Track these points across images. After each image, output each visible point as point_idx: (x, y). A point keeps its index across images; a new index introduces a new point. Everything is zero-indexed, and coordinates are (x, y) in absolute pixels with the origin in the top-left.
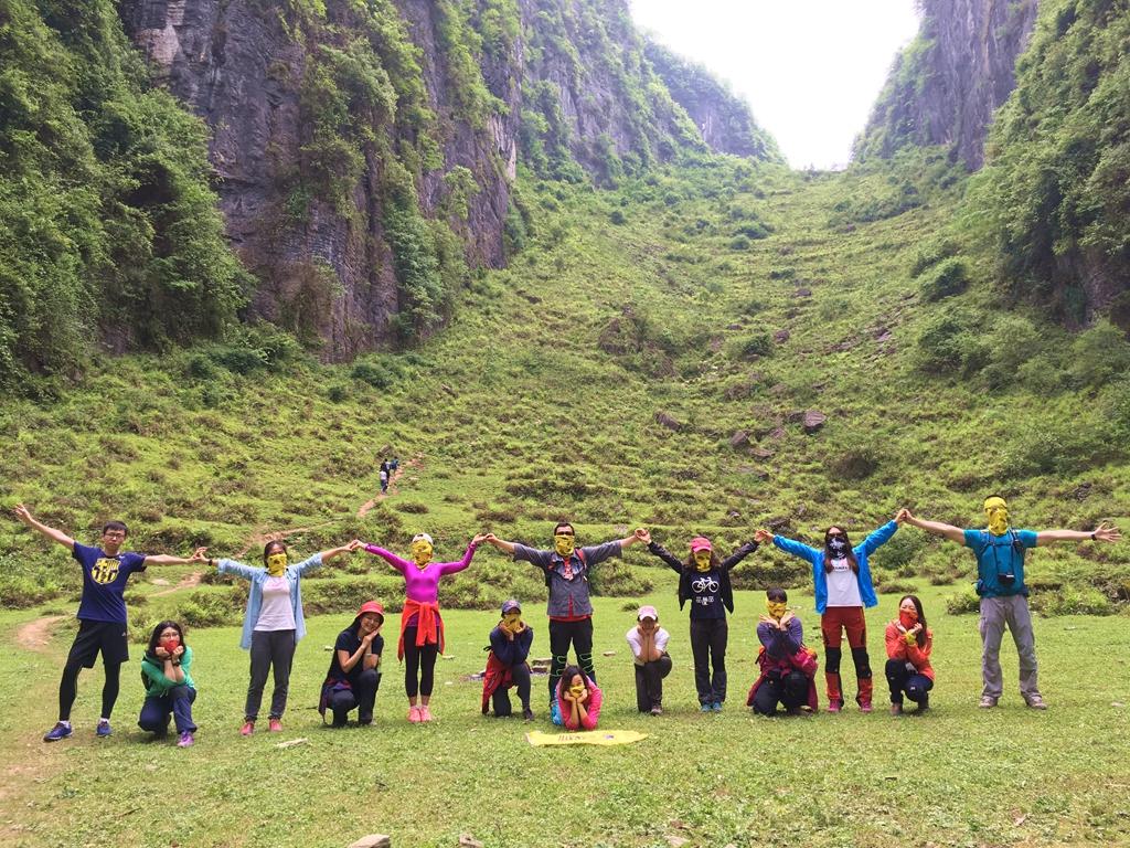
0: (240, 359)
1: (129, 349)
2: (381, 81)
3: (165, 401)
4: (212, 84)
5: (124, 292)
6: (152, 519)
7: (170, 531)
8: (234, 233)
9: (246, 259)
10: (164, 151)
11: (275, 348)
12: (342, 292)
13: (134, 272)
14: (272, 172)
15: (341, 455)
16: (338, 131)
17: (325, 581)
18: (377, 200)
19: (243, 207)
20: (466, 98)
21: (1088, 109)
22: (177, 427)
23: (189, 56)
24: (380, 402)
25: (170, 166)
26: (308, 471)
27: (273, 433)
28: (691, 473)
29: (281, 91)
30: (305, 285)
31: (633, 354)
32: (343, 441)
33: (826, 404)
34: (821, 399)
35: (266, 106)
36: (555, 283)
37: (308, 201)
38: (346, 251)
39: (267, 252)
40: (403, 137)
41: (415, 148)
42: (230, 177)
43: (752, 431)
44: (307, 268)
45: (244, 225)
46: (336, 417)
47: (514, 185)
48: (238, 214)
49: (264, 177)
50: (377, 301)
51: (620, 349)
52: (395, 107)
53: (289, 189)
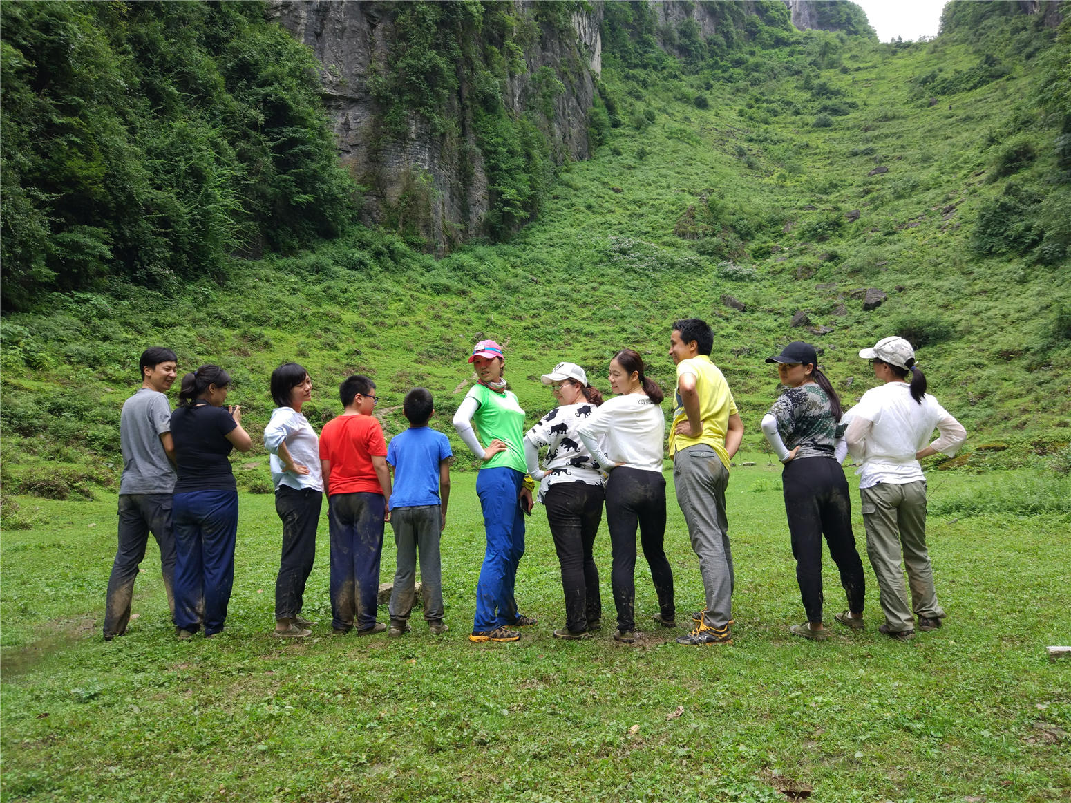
4: (318, 10)
8: (344, 144)
12: (440, 196)
16: (429, 47)
18: (468, 107)
19: (350, 121)
24: (475, 293)
26: (414, 356)
27: (382, 323)
28: (750, 350)
29: (378, 11)
30: (406, 189)
31: (707, 238)
32: (443, 329)
33: (886, 281)
34: (883, 277)
35: (366, 26)
36: (637, 172)
37: (405, 112)
38: (442, 156)
39: (372, 161)
40: (491, 43)
41: (502, 53)
42: (338, 94)
43: (813, 309)
44: (408, 174)
45: (352, 138)
46: (437, 308)
47: (599, 78)
48: (346, 127)
49: (367, 92)
50: (470, 201)
51: (694, 235)
52: (482, 18)
53: (389, 102)
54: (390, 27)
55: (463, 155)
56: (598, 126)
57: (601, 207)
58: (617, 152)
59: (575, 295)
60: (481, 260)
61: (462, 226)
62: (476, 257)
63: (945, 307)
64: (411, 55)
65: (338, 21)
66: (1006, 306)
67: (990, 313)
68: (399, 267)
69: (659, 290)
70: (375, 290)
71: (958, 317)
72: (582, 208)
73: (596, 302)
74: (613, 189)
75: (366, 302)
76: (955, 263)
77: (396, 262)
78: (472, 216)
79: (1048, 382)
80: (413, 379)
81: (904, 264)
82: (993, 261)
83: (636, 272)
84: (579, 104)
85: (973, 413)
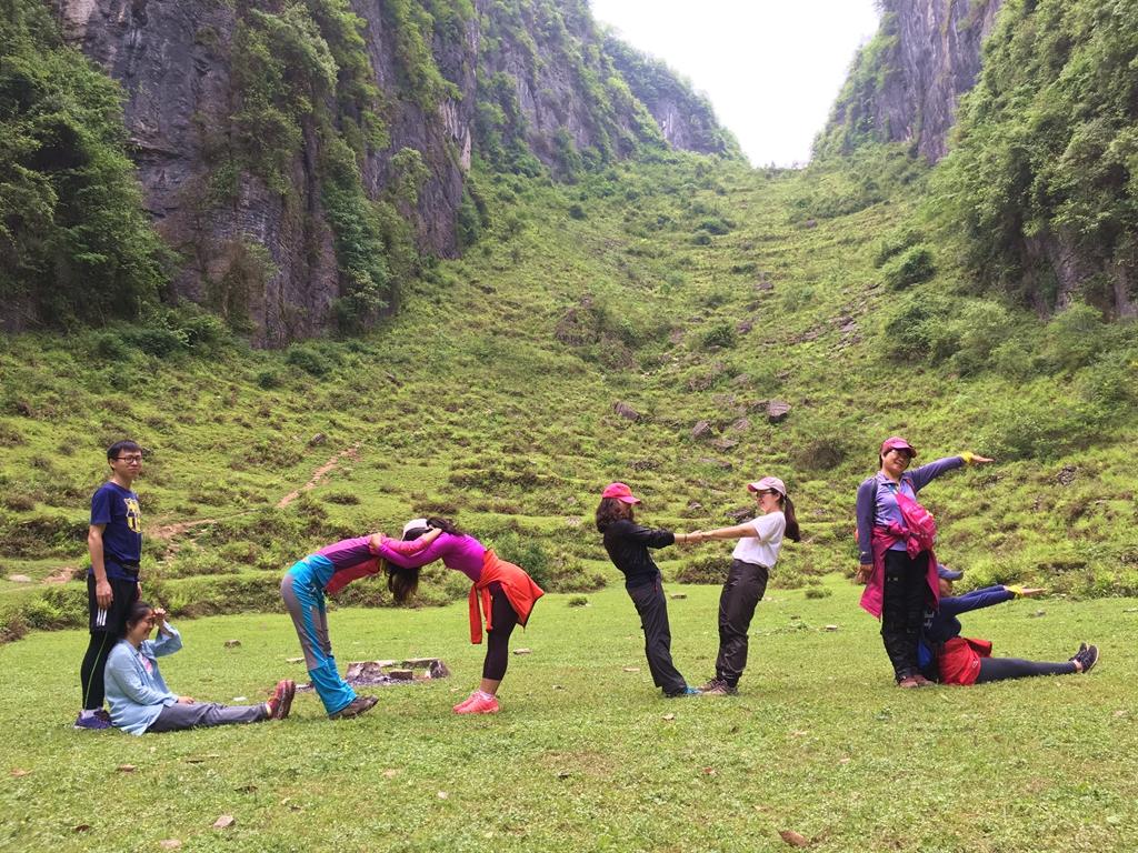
0: (157, 340)
1: (30, 327)
2: (321, 51)
3: (63, 382)
4: (131, 47)
5: (22, 264)
6: (21, 507)
7: (42, 520)
8: (157, 207)
9: (168, 236)
10: (71, 111)
11: (197, 330)
12: (275, 273)
13: (35, 241)
14: (198, 142)
15: (265, 443)
16: (271, 101)
17: (227, 577)
18: (316, 178)
19: (167, 180)
20: (416, 79)
21: (1059, 84)
22: (76, 411)
23: (106, 16)
24: (316, 389)
25: (78, 127)
26: (227, 460)
27: (189, 419)
28: (650, 464)
29: (209, 57)
30: (234, 264)
31: (591, 344)
32: (271, 429)
33: (791, 393)
34: (786, 389)
35: (192, 72)
36: (510, 274)
37: (238, 174)
38: (282, 230)
40: (347, 114)
41: (360, 126)
42: (152, 147)
43: (714, 421)
44: (237, 246)
45: (167, 199)
46: (264, 404)
47: (469, 174)
48: (161, 187)
50: (315, 284)
51: (576, 339)
52: (335, 79)
54: (224, 76)
56: (467, 222)
57: (470, 305)
58: (487, 253)
61: (304, 312)
73: (467, 406)
74: (483, 288)
78: (317, 302)
81: (807, 376)
84: (447, 198)
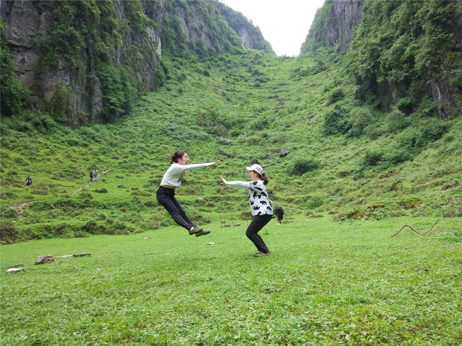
8: (21, 70)
9: (27, 82)
12: (74, 97)
16: (70, 25)
18: (92, 58)
19: (26, 58)
24: (92, 146)
26: (51, 176)
27: (34, 159)
28: (233, 174)
29: (43, 6)
30: (56, 94)
31: (211, 127)
32: (71, 162)
33: (289, 145)
34: (287, 144)
35: (36, 13)
36: (178, 98)
37: (56, 55)
38: (77, 79)
39: (37, 79)
40: (105, 31)
41: (111, 36)
42: (19, 44)
43: (259, 157)
44: (57, 86)
45: (26, 67)
46: (69, 152)
47: (160, 57)
48: (23, 61)
49: (35, 44)
50: (92, 102)
51: (205, 125)
52: (99, 16)
53: (47, 50)
54: (50, 14)
55: (89, 80)
56: (160, 77)
57: (161, 111)
58: (169, 90)
59: (147, 148)
60: (97, 130)
61: (88, 114)
62: (95, 129)
63: (314, 155)
64: (60, 28)
65: (19, 8)
66: (339, 154)
67: (334, 157)
68: (48, 131)
69: (190, 148)
70: (32, 142)
71: (321, 159)
72: (152, 111)
73: (158, 152)
74: (167, 104)
75: (26, 148)
76: (316, 138)
77: (47, 129)
78: (93, 110)
79: (366, 184)
80: (47, 187)
81: (295, 138)
82: (332, 137)
83: (178, 139)
84: (151, 67)
85: (334, 199)
